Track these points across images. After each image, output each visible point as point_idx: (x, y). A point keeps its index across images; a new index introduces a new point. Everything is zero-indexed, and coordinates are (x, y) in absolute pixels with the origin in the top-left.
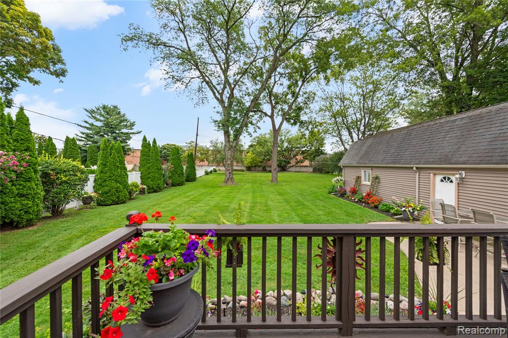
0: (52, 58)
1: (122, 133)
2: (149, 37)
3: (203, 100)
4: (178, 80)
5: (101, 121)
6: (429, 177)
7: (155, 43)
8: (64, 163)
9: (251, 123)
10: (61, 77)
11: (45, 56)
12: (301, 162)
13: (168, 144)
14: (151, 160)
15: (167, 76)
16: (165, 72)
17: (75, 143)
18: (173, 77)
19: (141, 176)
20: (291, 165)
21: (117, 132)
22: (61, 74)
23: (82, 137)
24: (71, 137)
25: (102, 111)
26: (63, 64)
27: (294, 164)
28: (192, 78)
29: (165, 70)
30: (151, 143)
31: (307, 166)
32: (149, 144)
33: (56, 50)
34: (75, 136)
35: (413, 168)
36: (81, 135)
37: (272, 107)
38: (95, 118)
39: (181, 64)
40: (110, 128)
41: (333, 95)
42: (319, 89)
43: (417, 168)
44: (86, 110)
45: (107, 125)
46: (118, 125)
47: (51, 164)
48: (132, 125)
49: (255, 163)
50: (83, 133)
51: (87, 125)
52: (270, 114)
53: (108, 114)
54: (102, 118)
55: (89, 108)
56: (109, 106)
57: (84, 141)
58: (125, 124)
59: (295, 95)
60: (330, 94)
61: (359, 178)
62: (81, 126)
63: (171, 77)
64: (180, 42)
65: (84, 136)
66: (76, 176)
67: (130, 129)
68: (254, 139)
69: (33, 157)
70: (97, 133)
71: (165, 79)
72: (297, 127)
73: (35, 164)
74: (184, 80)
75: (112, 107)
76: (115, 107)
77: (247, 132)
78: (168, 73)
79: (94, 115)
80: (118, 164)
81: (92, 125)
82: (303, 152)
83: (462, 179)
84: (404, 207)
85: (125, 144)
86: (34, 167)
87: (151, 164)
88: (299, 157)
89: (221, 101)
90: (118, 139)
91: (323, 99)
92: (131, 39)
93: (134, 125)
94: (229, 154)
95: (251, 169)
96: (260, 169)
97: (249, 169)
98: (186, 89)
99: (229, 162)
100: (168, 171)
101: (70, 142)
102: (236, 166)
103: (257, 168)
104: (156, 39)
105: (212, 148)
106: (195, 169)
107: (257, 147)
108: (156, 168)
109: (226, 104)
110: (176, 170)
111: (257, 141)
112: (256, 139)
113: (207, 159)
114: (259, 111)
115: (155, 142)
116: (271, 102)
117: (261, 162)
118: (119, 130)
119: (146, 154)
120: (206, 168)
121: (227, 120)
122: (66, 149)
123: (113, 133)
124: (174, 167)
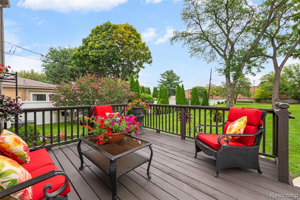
0: (148, 57)
1: (174, 83)
2: (182, 34)
3: (213, 58)
4: (198, 50)
5: (166, 78)
7: (185, 35)
8: (147, 95)
9: (255, 65)
10: (151, 64)
11: (146, 57)
13: (197, 87)
14: (181, 95)
15: (191, 50)
16: (191, 48)
17: (157, 89)
19: (176, 103)
21: (172, 83)
24: (155, 87)
25: (166, 74)
26: (151, 58)
28: (206, 47)
30: (181, 87)
32: (180, 87)
33: (150, 53)
34: (157, 87)
36: (159, 86)
39: (199, 41)
40: (169, 81)
44: (161, 74)
45: (168, 80)
46: (172, 79)
48: (179, 78)
50: (159, 85)
51: (161, 81)
52: (272, 56)
53: (169, 75)
54: (166, 77)
58: (175, 78)
63: (194, 50)
64: (197, 30)
66: (150, 100)
67: (177, 81)
70: (164, 84)
74: (201, 49)
75: (170, 71)
76: (172, 71)
77: (250, 73)
78: (192, 48)
79: (163, 76)
81: (163, 81)
85: (175, 88)
87: (181, 97)
89: (224, 56)
90: (172, 86)
92: (175, 38)
93: (179, 79)
94: (229, 90)
95: (261, 101)
96: (270, 101)
97: (258, 101)
98: (203, 54)
99: (229, 95)
100: (190, 100)
101: (155, 89)
102: (244, 99)
103: (267, 100)
104: (185, 33)
105: (223, 87)
106: (208, 101)
107: (266, 83)
108: (183, 99)
109: (228, 57)
110: (195, 100)
111: (268, 78)
112: (267, 77)
113: (221, 94)
114: (260, 55)
115: (183, 86)
116: (273, 45)
117: (271, 95)
118: (173, 82)
119: (179, 92)
120: (218, 100)
121: (228, 67)
122: (154, 92)
123: (170, 83)
124: (193, 98)
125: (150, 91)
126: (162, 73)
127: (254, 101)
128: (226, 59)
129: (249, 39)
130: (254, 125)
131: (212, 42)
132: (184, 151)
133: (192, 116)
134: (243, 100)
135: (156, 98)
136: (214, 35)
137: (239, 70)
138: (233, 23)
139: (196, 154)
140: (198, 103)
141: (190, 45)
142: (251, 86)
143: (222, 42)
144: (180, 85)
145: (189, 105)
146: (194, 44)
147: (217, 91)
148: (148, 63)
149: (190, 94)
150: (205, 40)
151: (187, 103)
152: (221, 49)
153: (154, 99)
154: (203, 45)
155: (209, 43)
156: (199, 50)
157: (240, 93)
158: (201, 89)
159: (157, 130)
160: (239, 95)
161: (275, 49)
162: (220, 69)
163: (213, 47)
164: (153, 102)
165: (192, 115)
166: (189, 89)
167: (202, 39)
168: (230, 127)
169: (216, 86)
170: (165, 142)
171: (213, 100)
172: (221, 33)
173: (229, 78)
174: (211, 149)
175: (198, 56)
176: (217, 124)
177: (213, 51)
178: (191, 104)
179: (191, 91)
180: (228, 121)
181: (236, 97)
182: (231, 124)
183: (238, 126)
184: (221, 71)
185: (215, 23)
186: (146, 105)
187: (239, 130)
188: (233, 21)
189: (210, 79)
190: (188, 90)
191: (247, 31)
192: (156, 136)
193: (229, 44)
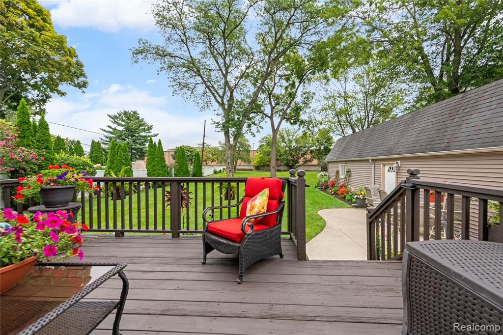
0: (75, 73)
1: (140, 136)
2: (156, 50)
3: (208, 105)
4: (184, 87)
5: (122, 126)
6: (379, 168)
7: (161, 54)
8: (76, 159)
9: (254, 123)
10: (83, 88)
11: (69, 71)
12: (309, 161)
13: (183, 146)
14: (156, 159)
15: (174, 84)
16: (173, 79)
17: (100, 146)
18: (180, 84)
19: (147, 173)
20: (300, 164)
21: (136, 135)
22: (83, 85)
23: (106, 141)
24: (96, 141)
25: (123, 117)
26: (85, 77)
27: (302, 163)
28: (197, 84)
29: (172, 78)
30: (157, 144)
31: (316, 165)
32: (155, 145)
33: (80, 65)
34: (100, 140)
35: (369, 160)
36: (105, 139)
37: (271, 108)
38: (117, 123)
39: (186, 71)
40: (131, 131)
41: (336, 94)
42: (321, 88)
43: (372, 160)
44: (109, 116)
45: (128, 129)
46: (137, 129)
47: (65, 160)
48: (150, 128)
49: (263, 163)
50: (107, 137)
51: (111, 130)
52: (269, 115)
53: (128, 119)
54: (123, 123)
55: (112, 114)
56: (130, 112)
57: (107, 144)
58: (144, 128)
59: (292, 96)
60: (333, 93)
61: (338, 172)
62: (106, 131)
63: (178, 84)
64: (183, 52)
65: (108, 140)
66: (85, 169)
67: (148, 133)
68: (263, 139)
69: (51, 154)
70: (119, 137)
71: (172, 86)
72: (296, 126)
73: (53, 159)
74: (190, 86)
75: (132, 113)
76: (135, 112)
77: (250, 132)
78: (175, 80)
79: (116, 120)
80: (123, 161)
81: (115, 129)
82: (311, 152)
83: (398, 167)
84: (356, 195)
85: (144, 146)
86: (51, 161)
87: (156, 162)
88: (308, 156)
89: (222, 104)
90: (138, 141)
91: (325, 98)
92: (141, 52)
93: (151, 129)
94: (229, 153)
95: (260, 168)
96: (268, 168)
97: (258, 168)
98: (192, 94)
99: (229, 160)
100: (173, 169)
101: (95, 145)
102: (245, 166)
103: (266, 168)
104: (162, 51)
105: (220, 149)
106: (201, 168)
107: (264, 147)
108: (161, 165)
109: (226, 107)
110: (181, 168)
111: (266, 141)
112: (265, 139)
113: (217, 159)
114: (260, 112)
115: (160, 143)
116: (270, 103)
117: (270, 162)
118: (138, 134)
119: (152, 154)
120: (215, 168)
121: (227, 122)
122: (92, 151)
123: (133, 136)
124: (178, 165)
125: (81, 148)
126: (114, 113)
127: (254, 169)
128: (224, 109)
129: (248, 90)
130: (276, 199)
131: (206, 80)
132: (182, 259)
133: (192, 196)
134: (243, 168)
135: (99, 165)
136: (208, 69)
137: (239, 126)
138: (231, 60)
139: (205, 258)
140: (187, 172)
141: (171, 74)
142: (251, 149)
143: (219, 84)
144: (155, 140)
145: (171, 176)
146: (179, 74)
147: (213, 155)
148: (76, 86)
149: (171, 158)
150: (196, 73)
151: (169, 173)
152: (217, 93)
153: (95, 166)
154: (192, 80)
155: (201, 80)
156: (186, 86)
157: (240, 158)
158: (190, 149)
159: (117, 232)
160: (239, 161)
161: (273, 108)
162: (218, 123)
163: (208, 87)
164: (94, 173)
165: (191, 192)
166: (171, 148)
167: (191, 69)
168: (252, 205)
169: (211, 146)
170: (141, 251)
171: (207, 167)
172: (218, 70)
173: (229, 136)
174: (231, 244)
175: (185, 96)
176: (229, 203)
177: (207, 94)
178: (175, 174)
179: (173, 153)
180: (244, 197)
181: (236, 163)
182: (252, 201)
183: (261, 203)
184: (219, 125)
185: (209, 52)
186: (87, 179)
187: (263, 208)
188: (231, 58)
189: (204, 136)
190: (169, 151)
191: (246, 78)
192: (116, 245)
193: (227, 89)
